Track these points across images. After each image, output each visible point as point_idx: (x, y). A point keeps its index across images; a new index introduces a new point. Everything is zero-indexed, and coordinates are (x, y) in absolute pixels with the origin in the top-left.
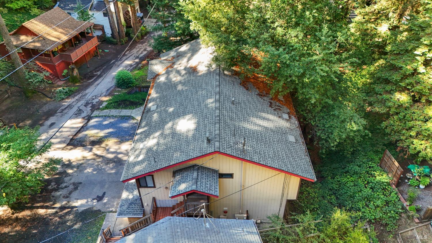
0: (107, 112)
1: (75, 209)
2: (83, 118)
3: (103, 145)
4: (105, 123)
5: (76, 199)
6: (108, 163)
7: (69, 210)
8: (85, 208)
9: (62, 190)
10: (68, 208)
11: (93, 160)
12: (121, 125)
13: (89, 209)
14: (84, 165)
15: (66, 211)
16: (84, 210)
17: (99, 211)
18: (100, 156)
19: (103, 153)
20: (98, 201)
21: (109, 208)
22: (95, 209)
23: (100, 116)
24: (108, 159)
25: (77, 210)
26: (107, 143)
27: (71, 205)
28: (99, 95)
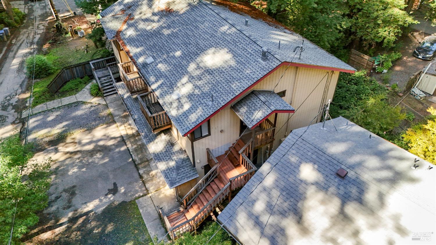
0: (42, 107)
1: (91, 214)
2: (13, 123)
3: (69, 140)
4: (50, 118)
5: (83, 204)
6: (92, 154)
7: (84, 217)
8: (104, 208)
9: (56, 203)
10: (81, 216)
11: (69, 159)
12: (74, 114)
13: (109, 206)
14: (62, 168)
15: (81, 220)
16: (104, 209)
17: (124, 202)
18: (76, 153)
19: (76, 148)
20: (114, 194)
21: (133, 195)
22: (116, 203)
23: (36, 114)
24: (88, 151)
25: (95, 213)
26: (73, 136)
27: (82, 212)
28: (14, 94)
